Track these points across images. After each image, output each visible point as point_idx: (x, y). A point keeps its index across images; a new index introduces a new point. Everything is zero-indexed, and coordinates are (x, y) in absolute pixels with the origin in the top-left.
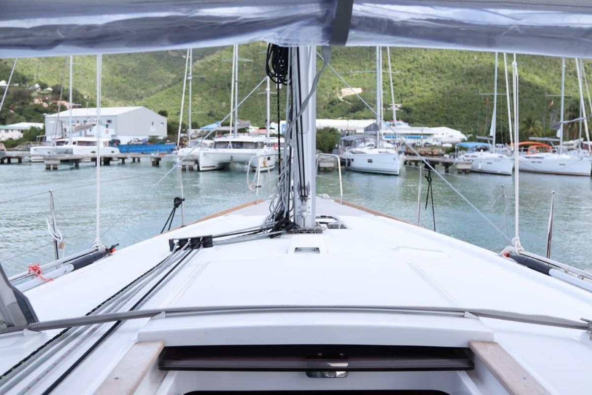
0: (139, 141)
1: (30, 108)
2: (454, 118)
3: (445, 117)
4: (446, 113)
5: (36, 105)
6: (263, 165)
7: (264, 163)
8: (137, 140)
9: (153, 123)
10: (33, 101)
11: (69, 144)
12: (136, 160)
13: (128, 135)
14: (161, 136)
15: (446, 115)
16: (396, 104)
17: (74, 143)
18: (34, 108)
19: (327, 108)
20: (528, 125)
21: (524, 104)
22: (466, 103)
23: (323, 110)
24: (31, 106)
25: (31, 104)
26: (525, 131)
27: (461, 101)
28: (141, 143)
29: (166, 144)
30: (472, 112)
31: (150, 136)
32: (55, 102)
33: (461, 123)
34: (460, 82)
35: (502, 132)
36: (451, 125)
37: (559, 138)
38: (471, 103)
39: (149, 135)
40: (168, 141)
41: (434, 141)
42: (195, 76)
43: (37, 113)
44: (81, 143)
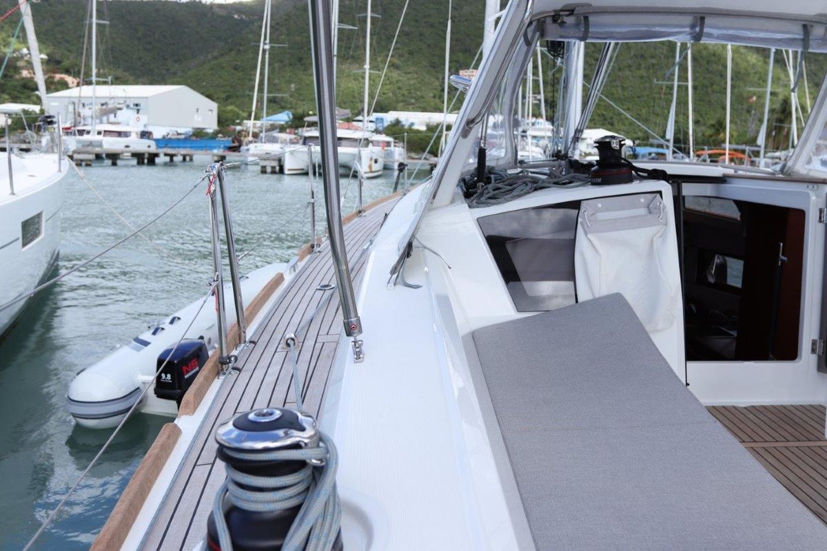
0: (179, 134)
1: (16, 83)
2: (615, 117)
3: (603, 115)
4: (605, 110)
5: (23, 79)
6: (368, 170)
7: (370, 167)
8: (176, 133)
9: (197, 110)
10: (20, 73)
11: (91, 133)
12: (188, 158)
13: (164, 126)
14: (210, 128)
15: (604, 113)
16: (535, 95)
17: (99, 133)
18: (21, 83)
19: (437, 97)
20: (718, 130)
21: (713, 101)
22: (633, 98)
23: (433, 99)
24: (16, 80)
25: (17, 77)
26: (713, 138)
27: (626, 94)
28: (183, 137)
29: (217, 139)
30: (641, 110)
31: (193, 128)
32: (52, 75)
33: (624, 124)
34: (626, 67)
35: (682, 138)
36: (610, 127)
37: (759, 146)
38: (638, 97)
39: (192, 126)
40: (220, 135)
41: (587, 148)
42: (273, 45)
43: (26, 91)
44: (107, 133)
